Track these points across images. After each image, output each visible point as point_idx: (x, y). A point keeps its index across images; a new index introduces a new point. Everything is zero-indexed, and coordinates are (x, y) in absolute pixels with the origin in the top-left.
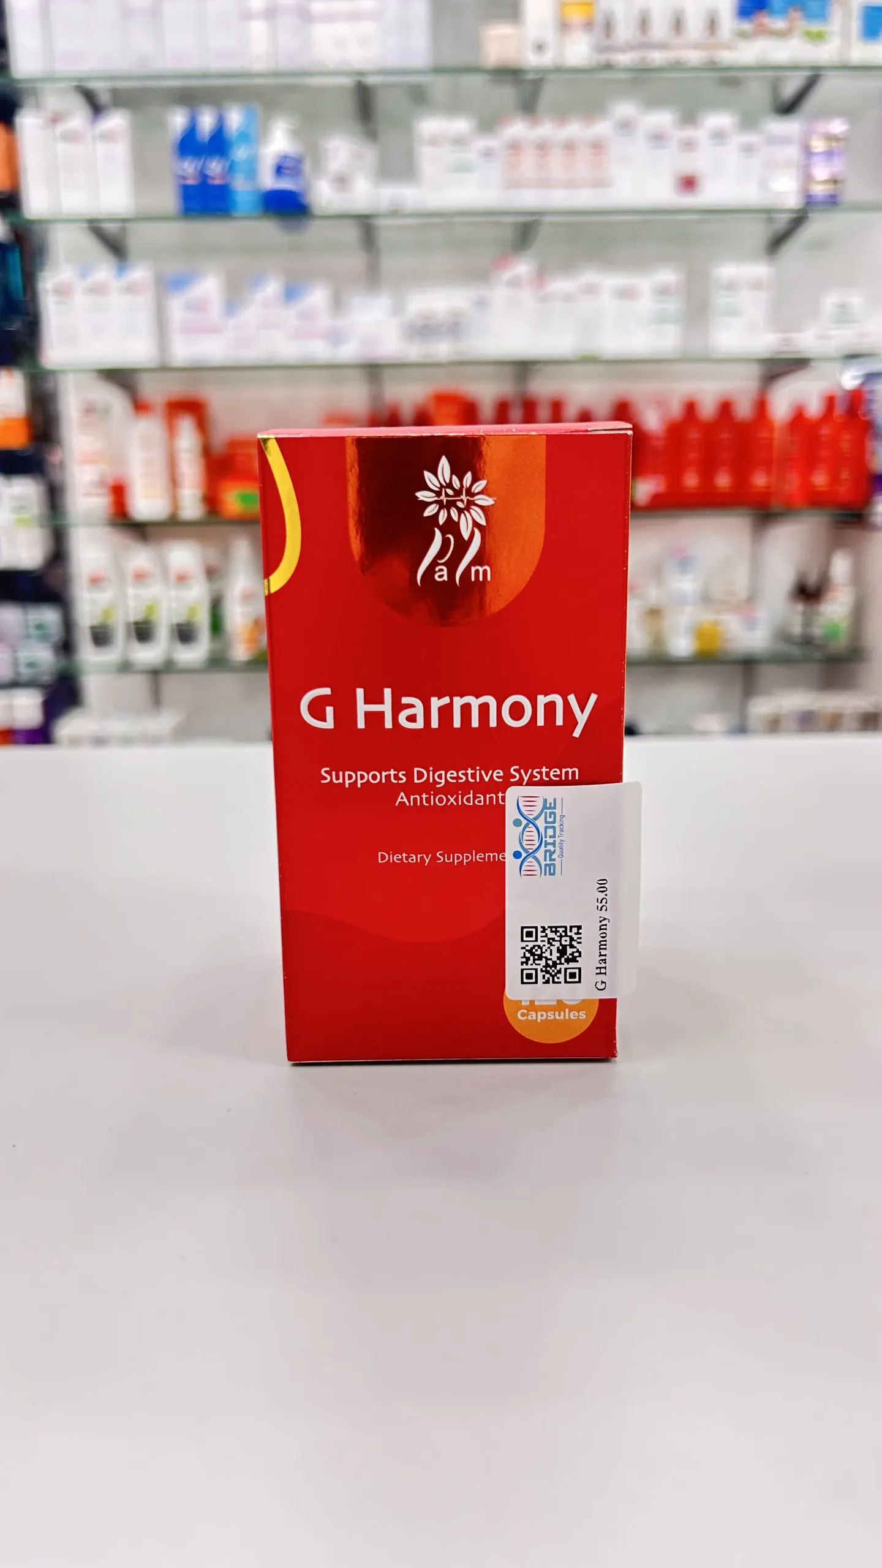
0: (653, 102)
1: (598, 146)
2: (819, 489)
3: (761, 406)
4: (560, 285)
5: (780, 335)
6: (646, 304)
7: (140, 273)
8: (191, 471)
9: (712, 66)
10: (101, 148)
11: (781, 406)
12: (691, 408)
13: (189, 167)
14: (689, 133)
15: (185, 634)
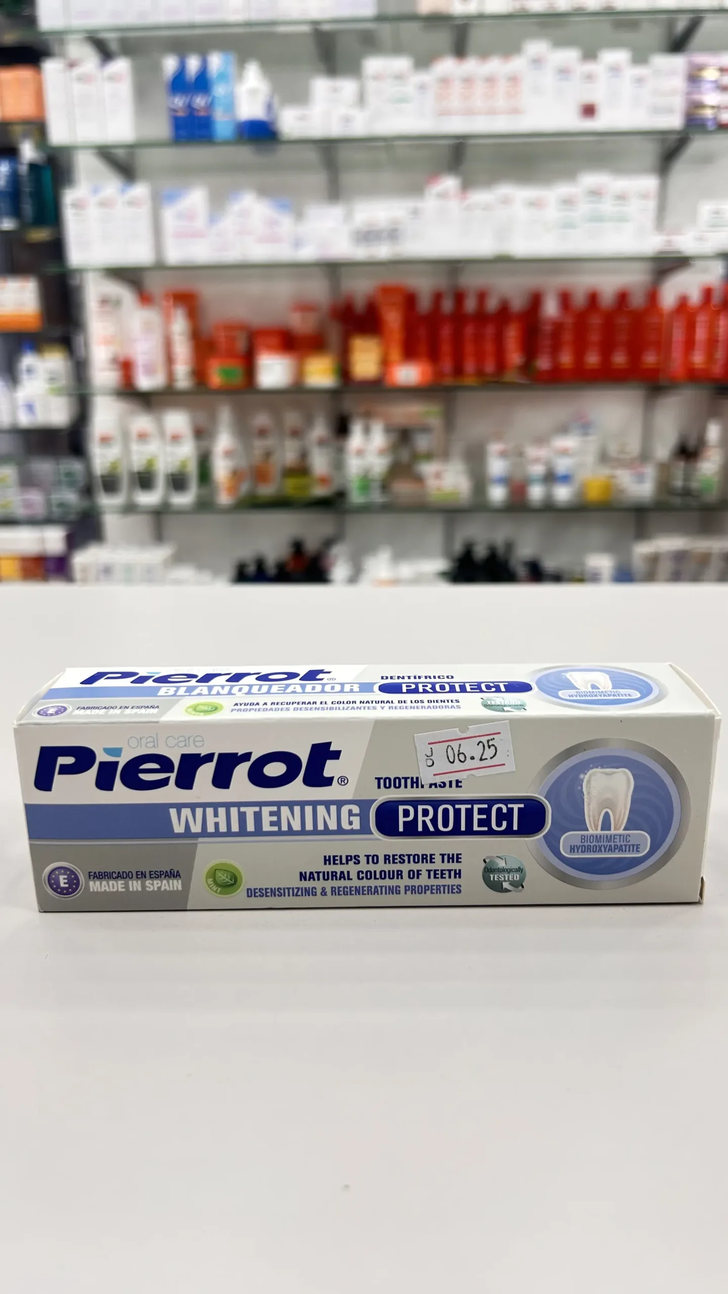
0: (560, 43)
1: (514, 80)
2: (696, 366)
3: (653, 296)
4: (480, 197)
5: (665, 238)
6: (552, 213)
7: (140, 190)
8: (183, 351)
9: (609, 13)
10: (108, 87)
11: (669, 296)
12: (593, 298)
13: (179, 102)
14: (589, 67)
15: (177, 482)
